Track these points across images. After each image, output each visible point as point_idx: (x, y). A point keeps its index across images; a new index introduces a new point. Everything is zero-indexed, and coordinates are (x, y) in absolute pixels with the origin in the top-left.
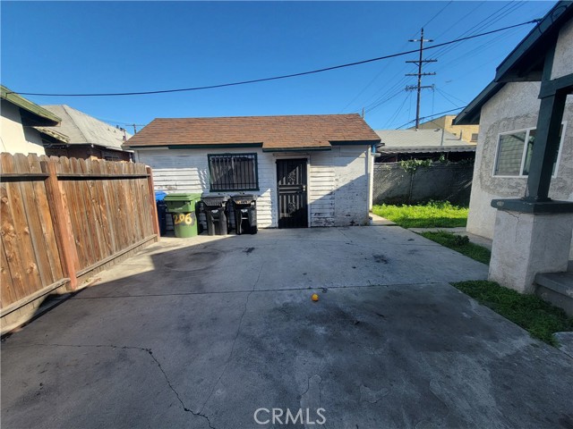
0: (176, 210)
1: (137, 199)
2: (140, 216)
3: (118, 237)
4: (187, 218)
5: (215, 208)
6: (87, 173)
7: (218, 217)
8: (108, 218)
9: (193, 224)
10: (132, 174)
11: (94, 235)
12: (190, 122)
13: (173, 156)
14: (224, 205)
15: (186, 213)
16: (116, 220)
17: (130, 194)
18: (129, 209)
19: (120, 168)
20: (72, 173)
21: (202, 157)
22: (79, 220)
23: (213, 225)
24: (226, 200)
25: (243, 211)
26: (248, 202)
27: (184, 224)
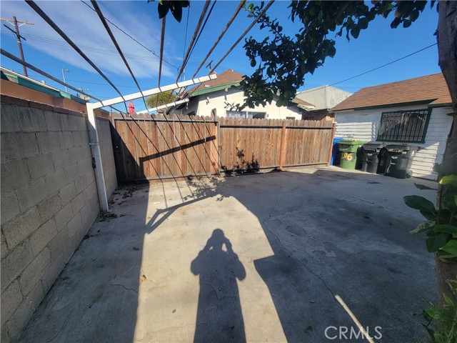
0: (344, 150)
1: (322, 140)
2: (320, 150)
3: (304, 157)
4: (349, 156)
5: (370, 152)
6: (299, 126)
7: (371, 159)
8: (302, 147)
9: (352, 161)
10: (322, 127)
11: (294, 153)
12: (384, 87)
13: (357, 115)
14: (378, 151)
15: (349, 153)
16: (305, 149)
17: (317, 138)
18: (314, 144)
19: (315, 124)
20: (292, 126)
21: (378, 115)
22: (290, 145)
23: (366, 165)
24: (381, 147)
25: (393, 157)
26: (399, 151)
27: (346, 159)
